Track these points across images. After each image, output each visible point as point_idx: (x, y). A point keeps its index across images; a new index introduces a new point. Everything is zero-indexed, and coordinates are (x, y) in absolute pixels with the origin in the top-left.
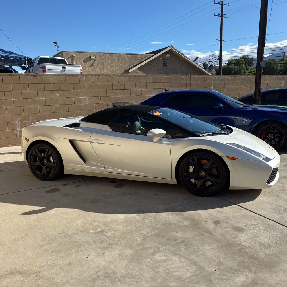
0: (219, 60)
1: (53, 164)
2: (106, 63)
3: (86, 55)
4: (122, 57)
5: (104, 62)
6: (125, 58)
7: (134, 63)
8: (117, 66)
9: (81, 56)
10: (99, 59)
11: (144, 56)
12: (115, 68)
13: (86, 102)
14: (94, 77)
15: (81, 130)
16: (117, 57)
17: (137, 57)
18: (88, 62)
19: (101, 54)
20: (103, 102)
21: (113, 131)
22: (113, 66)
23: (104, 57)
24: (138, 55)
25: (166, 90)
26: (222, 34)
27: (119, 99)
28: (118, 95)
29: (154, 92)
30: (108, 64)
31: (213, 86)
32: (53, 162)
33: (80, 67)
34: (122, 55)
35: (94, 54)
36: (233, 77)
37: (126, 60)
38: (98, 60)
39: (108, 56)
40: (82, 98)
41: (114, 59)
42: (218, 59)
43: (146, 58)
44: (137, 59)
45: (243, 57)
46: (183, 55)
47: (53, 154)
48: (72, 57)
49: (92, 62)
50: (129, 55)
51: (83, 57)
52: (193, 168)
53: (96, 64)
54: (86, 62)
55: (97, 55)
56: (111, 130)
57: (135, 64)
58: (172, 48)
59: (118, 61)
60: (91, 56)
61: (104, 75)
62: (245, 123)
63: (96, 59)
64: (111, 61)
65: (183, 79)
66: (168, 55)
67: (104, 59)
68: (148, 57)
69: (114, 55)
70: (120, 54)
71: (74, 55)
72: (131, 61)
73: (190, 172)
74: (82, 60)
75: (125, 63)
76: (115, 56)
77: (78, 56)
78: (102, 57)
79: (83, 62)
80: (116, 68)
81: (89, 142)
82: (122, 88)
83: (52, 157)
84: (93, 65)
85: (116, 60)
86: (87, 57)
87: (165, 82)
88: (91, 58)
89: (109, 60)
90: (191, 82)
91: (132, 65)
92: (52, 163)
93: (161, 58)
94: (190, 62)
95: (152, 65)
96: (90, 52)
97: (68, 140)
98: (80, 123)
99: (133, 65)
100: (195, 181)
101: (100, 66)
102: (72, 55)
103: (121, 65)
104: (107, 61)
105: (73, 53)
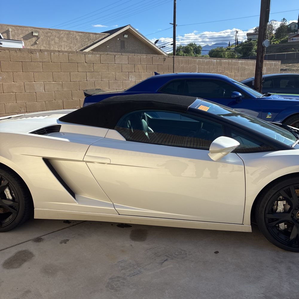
0: (172, 46)
1: (12, 203)
2: (53, 41)
3: (26, 30)
4: (71, 35)
5: (50, 41)
6: (76, 37)
7: (87, 43)
8: (67, 46)
9: (20, 31)
10: (44, 36)
11: (98, 35)
12: (64, 49)
13: (41, 89)
14: (53, 54)
15: (67, 140)
16: (65, 35)
17: (91, 37)
18: (29, 40)
19: (45, 31)
20: (65, 89)
21: (127, 140)
22: (62, 46)
23: (49, 34)
24: (91, 34)
25: (156, 74)
26: (175, 17)
27: (88, 85)
28: (86, 80)
29: (131, 77)
30: (55, 43)
31: (197, 71)
32: (11, 197)
33: (22, 43)
34: (71, 33)
35: (37, 29)
36: (218, 60)
37: (77, 39)
38: (42, 38)
39: (54, 33)
40: (36, 84)
41: (62, 37)
42: (171, 44)
43: (100, 38)
44: (90, 39)
45: (191, 45)
46: (143, 36)
47: (10, 185)
48: (7, 32)
49: (34, 39)
50: (80, 34)
51: (22, 33)
52: (284, 205)
53: (40, 42)
54: (27, 40)
55: (41, 31)
56: (124, 140)
57: (88, 45)
58: (130, 28)
59: (67, 40)
60: (32, 32)
61: (66, 52)
62: (269, 117)
63: (39, 36)
64: (58, 40)
65: (165, 60)
66: (126, 36)
67: (50, 37)
68: (104, 37)
69: (62, 32)
70: (70, 31)
71: (10, 30)
72: (83, 41)
73: (278, 211)
74: (21, 36)
75: (76, 42)
76: (63, 34)
77: (16, 32)
78: (47, 34)
79: (22, 38)
80: (66, 48)
81: (83, 161)
82: (91, 70)
83: (9, 189)
84: (35, 43)
85: (65, 39)
86: (27, 33)
87: (144, 63)
88: (33, 35)
89: (56, 39)
90: (174, 65)
91: (84, 45)
92: (9, 200)
93: (118, 39)
94: (151, 45)
95: (108, 47)
96: (31, 27)
97: (41, 158)
98: (60, 126)
99: (86, 46)
100: (286, 226)
101: (45, 46)
102: (7, 29)
103: (72, 45)
104: (54, 39)
105: (9, 27)
